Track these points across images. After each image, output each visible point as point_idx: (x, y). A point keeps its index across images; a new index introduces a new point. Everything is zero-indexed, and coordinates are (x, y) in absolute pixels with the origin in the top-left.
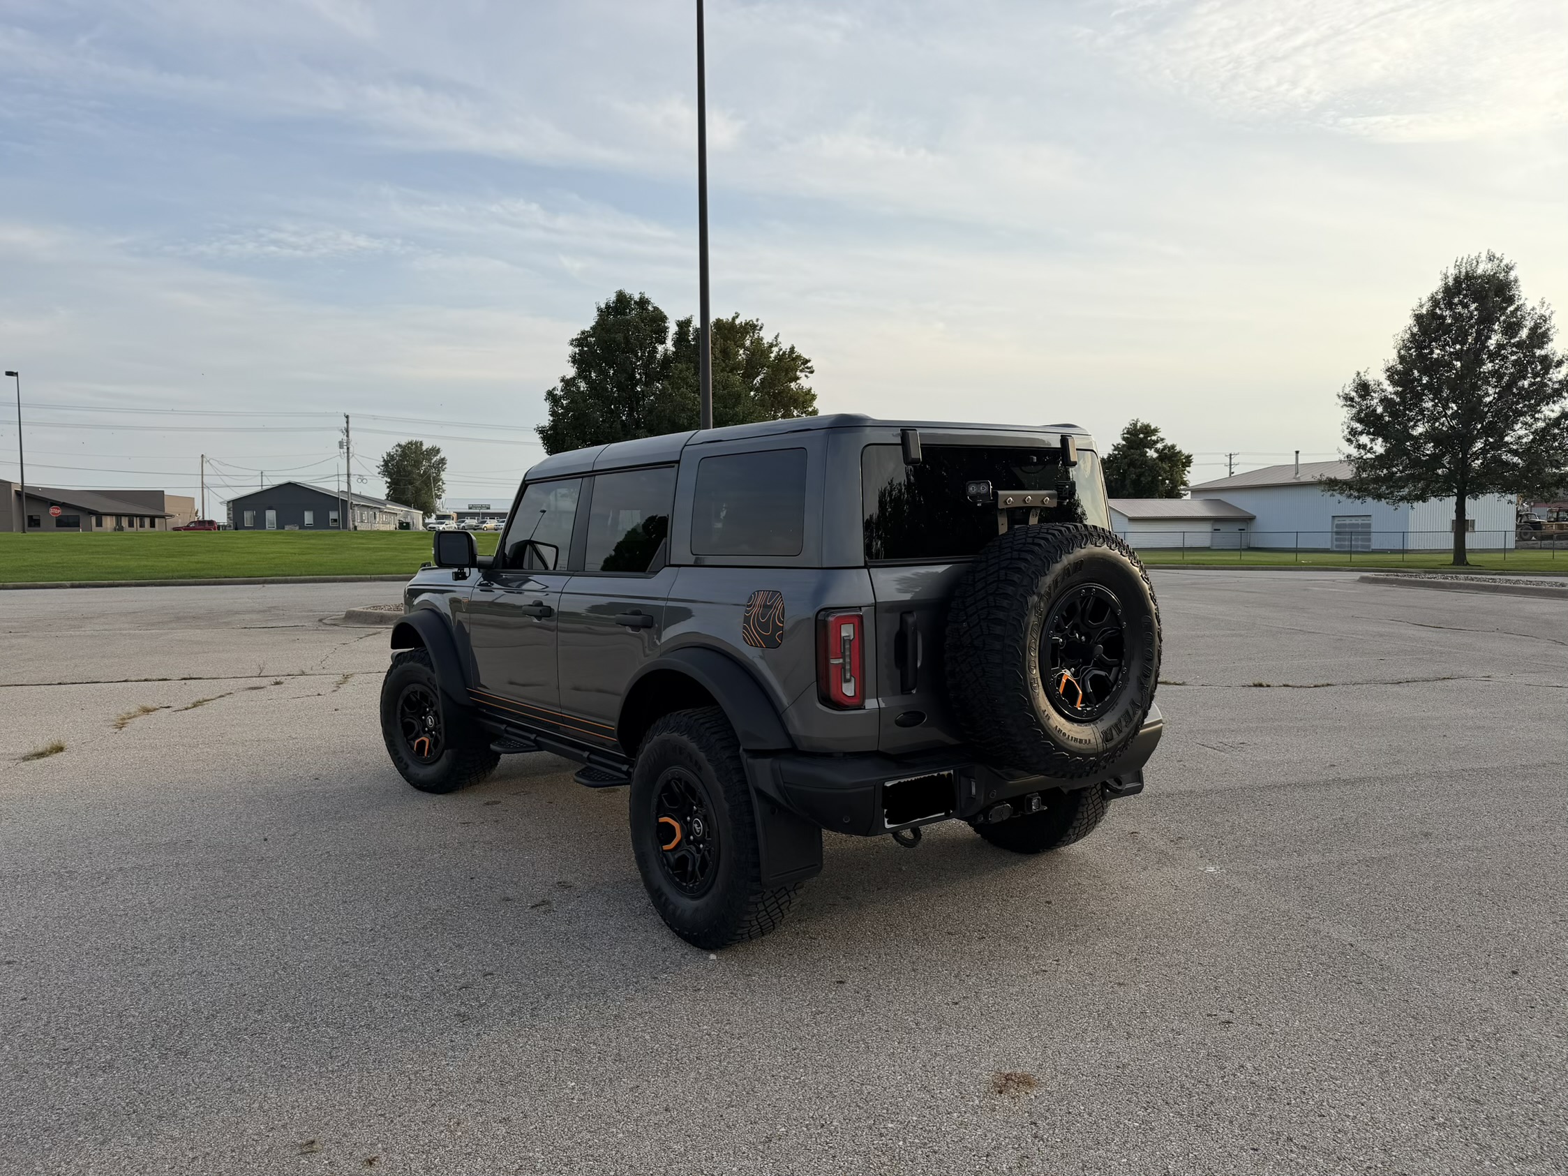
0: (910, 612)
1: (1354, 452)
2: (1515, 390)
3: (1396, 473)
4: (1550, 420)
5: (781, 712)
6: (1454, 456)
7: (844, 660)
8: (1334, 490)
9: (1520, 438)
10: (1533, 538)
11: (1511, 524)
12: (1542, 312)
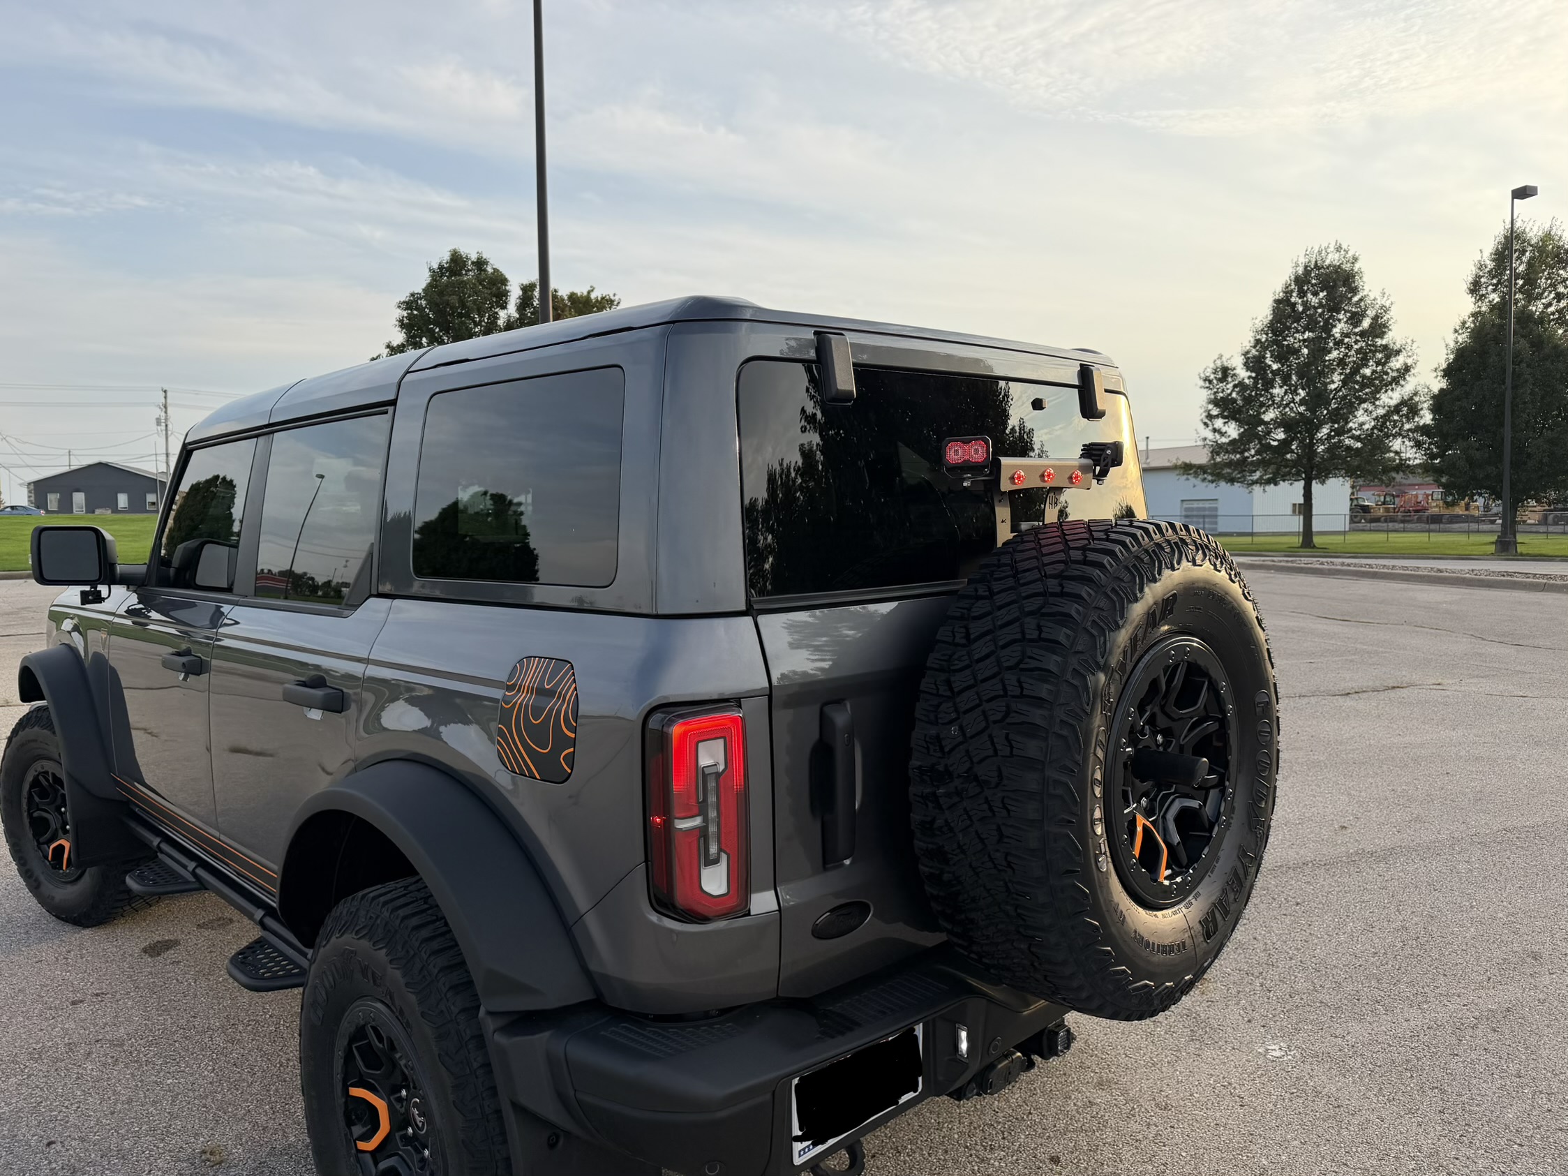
0: (839, 702)
1: (1209, 434)
2: (1358, 378)
3: (1248, 458)
4: (1389, 407)
5: (571, 924)
6: (1302, 441)
7: (706, 820)
8: (1188, 474)
9: (1361, 424)
10: (1363, 521)
11: (1345, 508)
12: (1383, 302)
